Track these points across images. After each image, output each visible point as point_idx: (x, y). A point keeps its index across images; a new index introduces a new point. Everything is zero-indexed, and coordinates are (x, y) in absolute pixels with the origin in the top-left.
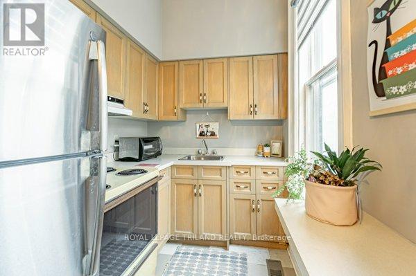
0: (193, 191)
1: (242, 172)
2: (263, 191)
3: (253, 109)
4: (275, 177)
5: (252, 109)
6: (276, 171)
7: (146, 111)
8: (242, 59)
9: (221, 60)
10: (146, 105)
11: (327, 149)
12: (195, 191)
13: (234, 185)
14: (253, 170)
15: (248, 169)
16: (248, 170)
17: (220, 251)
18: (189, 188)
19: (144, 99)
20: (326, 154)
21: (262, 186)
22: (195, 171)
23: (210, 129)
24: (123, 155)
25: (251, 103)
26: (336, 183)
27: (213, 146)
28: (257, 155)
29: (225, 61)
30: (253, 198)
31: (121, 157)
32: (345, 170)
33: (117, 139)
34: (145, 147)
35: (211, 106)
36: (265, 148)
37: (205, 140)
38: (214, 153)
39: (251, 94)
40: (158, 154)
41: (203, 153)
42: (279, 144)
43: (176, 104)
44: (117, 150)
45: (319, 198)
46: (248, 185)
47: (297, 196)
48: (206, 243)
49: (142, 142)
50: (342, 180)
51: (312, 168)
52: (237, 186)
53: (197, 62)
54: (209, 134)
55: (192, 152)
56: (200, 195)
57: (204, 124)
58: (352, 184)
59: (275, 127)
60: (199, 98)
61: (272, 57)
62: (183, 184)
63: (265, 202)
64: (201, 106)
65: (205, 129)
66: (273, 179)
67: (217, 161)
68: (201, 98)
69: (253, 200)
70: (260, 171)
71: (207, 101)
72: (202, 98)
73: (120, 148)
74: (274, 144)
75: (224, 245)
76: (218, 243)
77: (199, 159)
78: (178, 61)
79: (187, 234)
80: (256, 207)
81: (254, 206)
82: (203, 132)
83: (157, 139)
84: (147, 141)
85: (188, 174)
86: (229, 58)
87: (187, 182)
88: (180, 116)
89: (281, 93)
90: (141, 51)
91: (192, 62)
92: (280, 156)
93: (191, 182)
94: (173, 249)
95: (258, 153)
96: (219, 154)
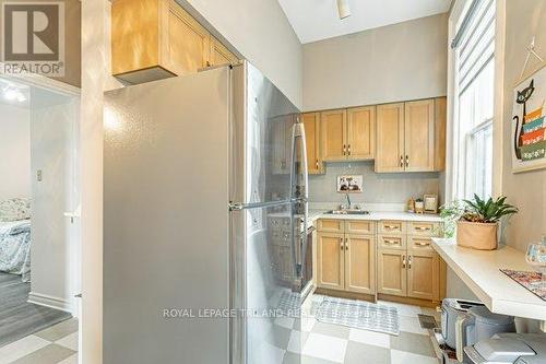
0: (339, 244)
1: (392, 227)
2: (415, 247)
3: (404, 160)
4: (428, 233)
5: (402, 161)
6: (430, 227)
8: (391, 106)
9: (368, 108)
11: (476, 197)
12: (342, 244)
13: (383, 240)
14: (404, 225)
15: (398, 224)
17: (368, 304)
18: (336, 242)
20: (474, 202)
21: (413, 242)
22: (342, 224)
23: (352, 183)
25: (402, 154)
26: (480, 221)
27: (356, 200)
28: (408, 211)
29: (372, 109)
30: (403, 253)
32: (489, 212)
35: (356, 158)
36: (417, 203)
37: (348, 194)
38: (357, 208)
41: (345, 208)
42: (434, 199)
43: (318, 157)
45: (467, 232)
46: (398, 241)
47: (450, 235)
48: (353, 296)
50: (486, 220)
51: (463, 212)
52: (386, 241)
53: (340, 112)
54: (351, 188)
56: (347, 249)
57: (346, 177)
58: (493, 222)
60: (342, 150)
61: (428, 102)
62: (329, 238)
63: (417, 258)
64: (344, 158)
65: (347, 183)
66: (426, 235)
69: (404, 256)
70: (412, 227)
71: (351, 153)
72: (346, 150)
74: (427, 198)
75: (372, 299)
76: (366, 297)
78: (319, 111)
79: (334, 285)
80: (407, 263)
81: (404, 262)
82: (345, 186)
85: (334, 228)
86: (376, 105)
87: (333, 235)
89: (437, 142)
92: (435, 212)
93: (338, 236)
94: (320, 299)
95: (408, 209)
96: (363, 209)
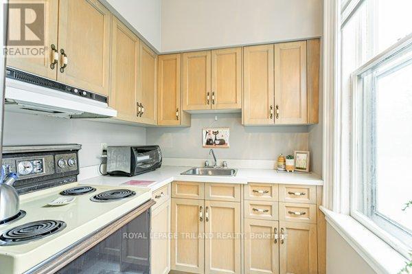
0: (198, 215)
1: (261, 192)
2: (288, 217)
3: (274, 111)
4: (304, 199)
5: (272, 112)
6: (306, 191)
7: (140, 114)
8: (259, 48)
9: (234, 50)
10: (141, 106)
12: (201, 214)
13: (251, 208)
14: (275, 189)
15: (269, 188)
16: (269, 190)
18: (194, 211)
19: (138, 98)
21: (287, 210)
22: (201, 189)
23: (219, 137)
24: (112, 167)
25: (271, 103)
27: (222, 157)
28: (277, 169)
29: (239, 51)
30: (275, 225)
31: (110, 170)
33: (106, 148)
34: (139, 159)
35: (221, 108)
36: (287, 160)
37: (213, 149)
38: (223, 166)
39: (271, 93)
40: (156, 166)
41: (210, 165)
42: (305, 155)
43: (178, 106)
44: (105, 161)
46: (268, 208)
49: (135, 153)
52: (254, 210)
53: (204, 54)
54: (217, 142)
55: (198, 164)
56: (207, 220)
57: (212, 130)
59: (300, 134)
60: (206, 98)
61: (299, 44)
62: (187, 205)
63: (291, 232)
64: (208, 108)
65: (213, 137)
66: (301, 201)
67: (228, 177)
68: (208, 98)
69: (275, 229)
70: (285, 191)
71: (216, 102)
72: (210, 98)
73: (109, 159)
74: (298, 154)
77: (206, 173)
78: (181, 53)
82: (210, 140)
83: (155, 148)
84: (142, 150)
85: (192, 193)
86: (243, 47)
87: (190, 202)
88: (183, 121)
89: (310, 90)
90: (134, 37)
91: (197, 54)
92: (307, 170)
93: (196, 203)
95: (279, 166)
96: (229, 166)
